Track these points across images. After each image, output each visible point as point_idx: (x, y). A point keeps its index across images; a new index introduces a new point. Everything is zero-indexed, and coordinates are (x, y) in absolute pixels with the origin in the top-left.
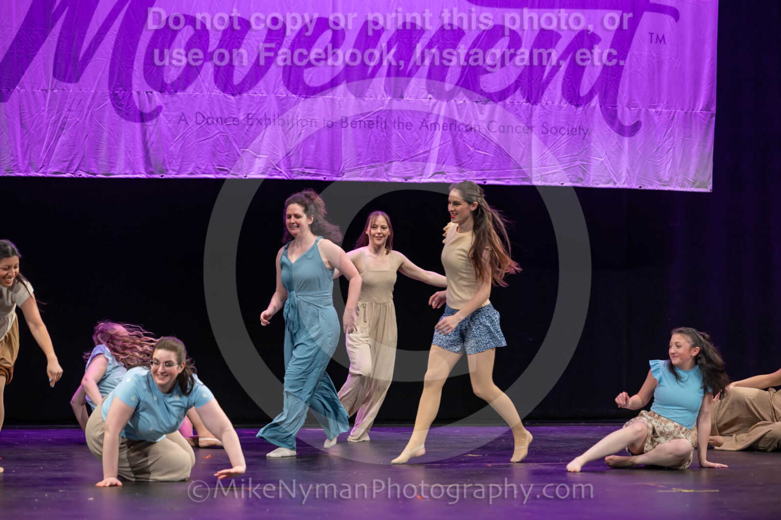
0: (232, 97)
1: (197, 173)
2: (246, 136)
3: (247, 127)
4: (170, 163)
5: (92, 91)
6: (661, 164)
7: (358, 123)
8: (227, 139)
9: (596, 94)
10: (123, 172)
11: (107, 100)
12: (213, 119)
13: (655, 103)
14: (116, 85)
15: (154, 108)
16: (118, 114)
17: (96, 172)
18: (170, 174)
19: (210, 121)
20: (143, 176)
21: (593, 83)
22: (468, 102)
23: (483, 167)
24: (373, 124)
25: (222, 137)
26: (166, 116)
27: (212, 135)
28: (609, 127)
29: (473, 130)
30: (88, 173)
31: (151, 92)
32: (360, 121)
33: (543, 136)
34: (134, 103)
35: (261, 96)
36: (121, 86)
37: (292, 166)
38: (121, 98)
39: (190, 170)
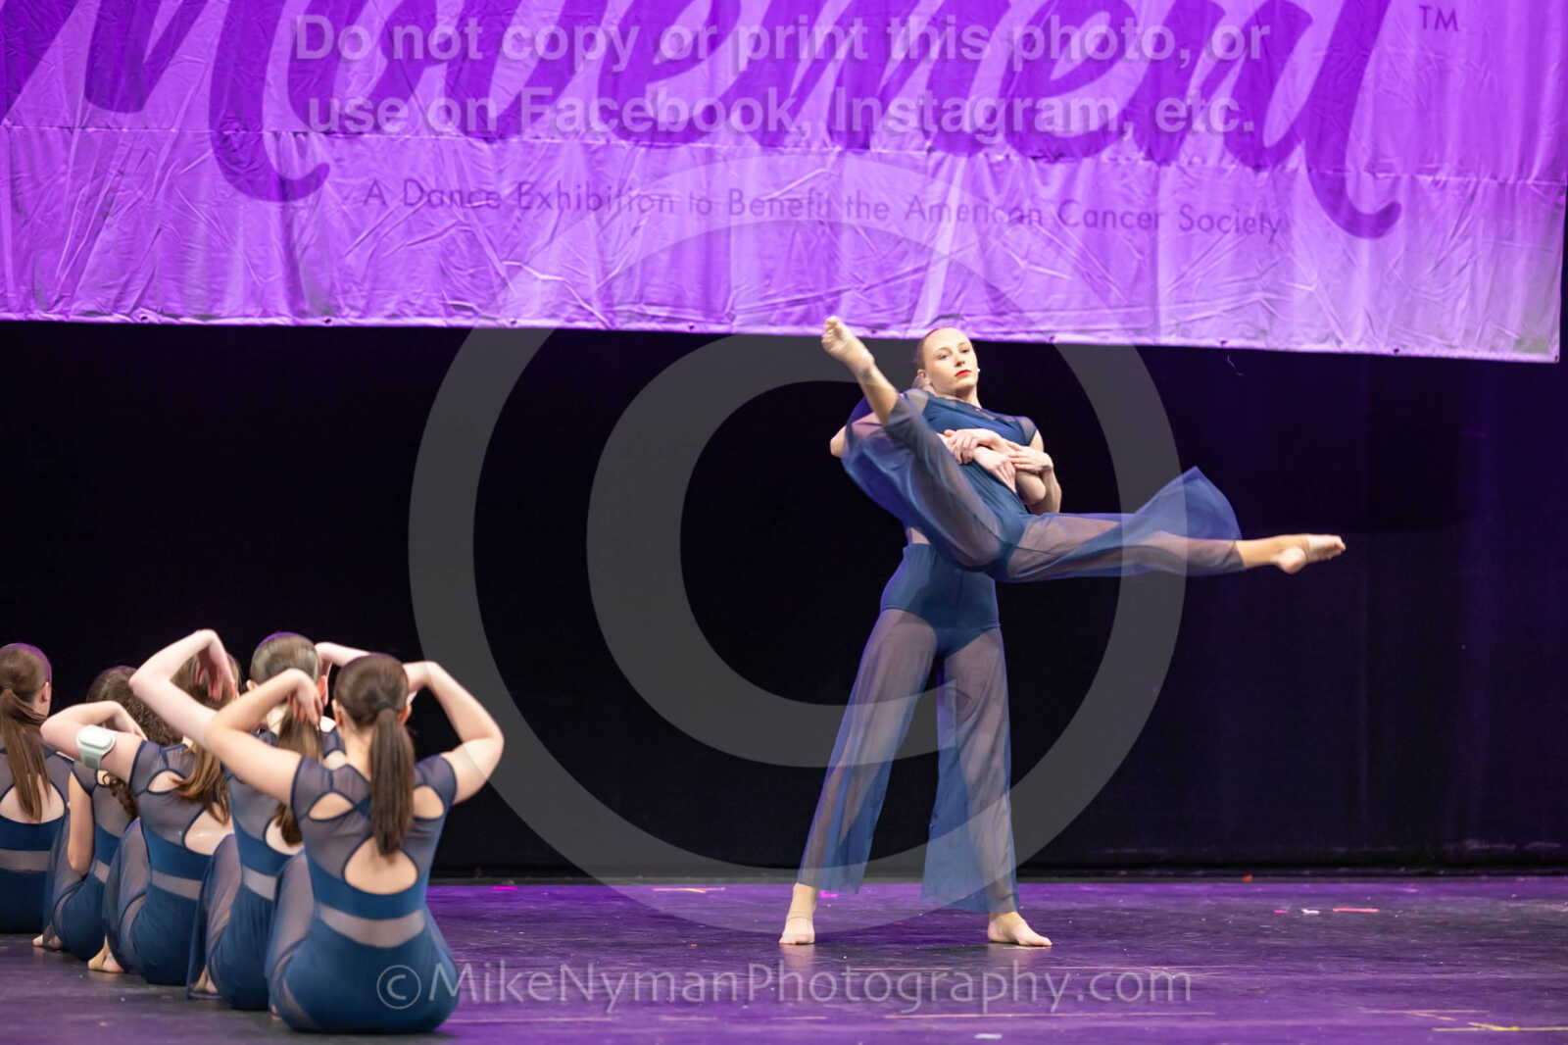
0: (485, 146)
1: (407, 316)
2: (515, 233)
3: (517, 213)
4: (345, 292)
5: (173, 130)
6: (1444, 300)
7: (767, 204)
8: (472, 240)
9: (1299, 141)
10: (240, 312)
11: (204, 151)
12: (442, 193)
13: (1431, 162)
14: (225, 117)
15: (310, 167)
16: (230, 181)
17: (179, 311)
18: (344, 317)
19: (435, 199)
20: (285, 320)
21: (1292, 118)
22: (1015, 158)
23: (1047, 303)
24: (800, 206)
25: (462, 235)
26: (338, 187)
27: (440, 230)
28: (1326, 217)
29: (1026, 221)
30: (162, 313)
31: (305, 134)
32: (771, 200)
33: (1182, 234)
34: (267, 159)
35: (550, 144)
36: (239, 119)
37: (616, 300)
38: (236, 146)
39: (391, 307)
